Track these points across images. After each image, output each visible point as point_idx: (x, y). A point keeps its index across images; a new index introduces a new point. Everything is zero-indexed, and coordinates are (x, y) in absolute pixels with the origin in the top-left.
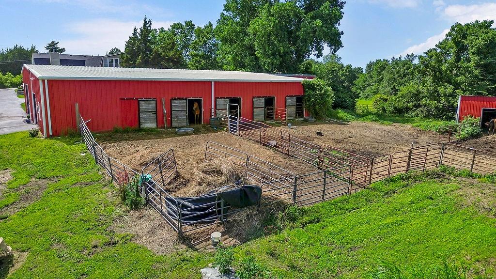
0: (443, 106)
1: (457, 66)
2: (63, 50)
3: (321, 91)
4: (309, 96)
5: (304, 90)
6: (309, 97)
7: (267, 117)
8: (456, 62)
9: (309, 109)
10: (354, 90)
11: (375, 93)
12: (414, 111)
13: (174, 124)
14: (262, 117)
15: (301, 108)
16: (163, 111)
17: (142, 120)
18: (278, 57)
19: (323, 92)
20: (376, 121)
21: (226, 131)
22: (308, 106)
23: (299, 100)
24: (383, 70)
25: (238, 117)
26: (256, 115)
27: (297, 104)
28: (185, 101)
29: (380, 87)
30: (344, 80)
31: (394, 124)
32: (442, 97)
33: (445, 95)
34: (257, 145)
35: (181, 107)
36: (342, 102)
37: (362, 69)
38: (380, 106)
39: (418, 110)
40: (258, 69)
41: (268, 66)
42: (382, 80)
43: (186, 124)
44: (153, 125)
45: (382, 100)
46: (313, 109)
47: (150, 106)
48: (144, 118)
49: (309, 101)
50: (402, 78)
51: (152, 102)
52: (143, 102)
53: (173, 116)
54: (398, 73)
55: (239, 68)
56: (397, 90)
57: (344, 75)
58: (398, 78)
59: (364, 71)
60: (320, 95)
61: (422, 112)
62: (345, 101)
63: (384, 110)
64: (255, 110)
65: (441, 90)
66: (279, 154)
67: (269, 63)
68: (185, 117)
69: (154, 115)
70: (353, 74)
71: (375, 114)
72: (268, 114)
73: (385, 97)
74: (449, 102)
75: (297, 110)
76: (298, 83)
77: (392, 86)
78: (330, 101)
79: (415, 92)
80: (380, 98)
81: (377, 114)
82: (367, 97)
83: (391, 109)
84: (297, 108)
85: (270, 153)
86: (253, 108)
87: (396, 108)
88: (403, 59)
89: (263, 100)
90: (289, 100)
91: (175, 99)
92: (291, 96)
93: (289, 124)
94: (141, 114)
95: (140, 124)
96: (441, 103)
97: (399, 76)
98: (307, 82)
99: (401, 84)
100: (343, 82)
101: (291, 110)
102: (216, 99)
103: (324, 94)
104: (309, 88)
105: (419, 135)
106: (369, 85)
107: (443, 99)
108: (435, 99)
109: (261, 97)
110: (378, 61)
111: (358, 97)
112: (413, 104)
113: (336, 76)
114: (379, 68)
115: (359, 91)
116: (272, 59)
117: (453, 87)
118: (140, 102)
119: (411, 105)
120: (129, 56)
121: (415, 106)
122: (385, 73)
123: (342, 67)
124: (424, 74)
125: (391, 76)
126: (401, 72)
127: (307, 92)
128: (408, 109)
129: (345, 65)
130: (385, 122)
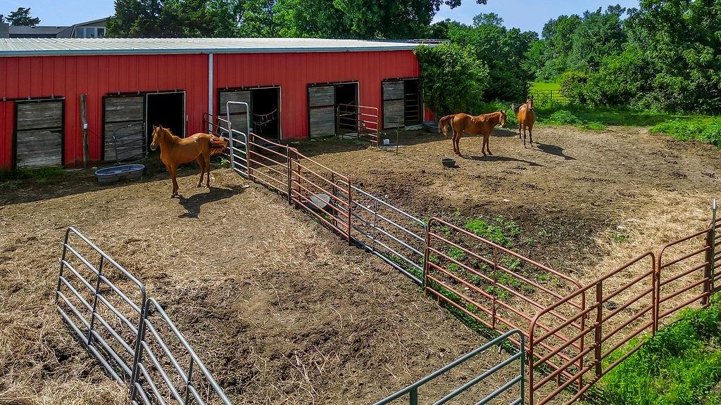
0: (699, 86)
1: (710, 12)
2: (37, 21)
3: (453, 67)
4: (431, 79)
5: (420, 67)
6: (431, 81)
7: (341, 126)
8: (705, 5)
9: (431, 104)
10: (525, 67)
11: (562, 70)
12: (640, 98)
13: (110, 154)
14: (329, 128)
15: (416, 103)
16: (81, 124)
17: (21, 150)
18: (376, 9)
19: (458, 68)
20: (572, 122)
21: (228, 166)
22: (429, 98)
23: (412, 87)
24: (571, 31)
25: (246, 133)
26: (316, 123)
27: (406, 97)
28: (140, 100)
29: (569, 59)
30: (509, 52)
31: (610, 128)
32: (692, 69)
33: (699, 65)
34: (281, 208)
35: (131, 112)
36: (502, 87)
37: (537, 35)
38: (575, 92)
39: (649, 97)
40: (341, 31)
41: (358, 26)
42: (570, 48)
43: (141, 151)
44: (54, 160)
45: (576, 81)
46: (441, 105)
47: (47, 114)
48: (27, 144)
49: (431, 88)
50: (604, 44)
51: (53, 105)
52: (27, 107)
53: (108, 134)
54: (596, 35)
55: (308, 32)
56: (597, 64)
57: (508, 45)
58: (598, 44)
59: (540, 37)
60: (453, 74)
61: (656, 99)
62: (508, 85)
63: (583, 100)
64: (313, 111)
65: (689, 55)
66: (327, 236)
67: (359, 20)
68: (140, 137)
69: (56, 137)
70: (521, 42)
71: (566, 108)
72: (342, 121)
73: (582, 75)
74: (709, 78)
75: (406, 109)
76: (408, 52)
77: (588, 57)
78: (476, 88)
79: (640, 63)
80: (573, 78)
81: (570, 107)
82: (547, 79)
83: (597, 97)
84: (406, 104)
85: (305, 232)
86: (309, 108)
87: (604, 94)
88: (603, 12)
89: (331, 91)
90: (389, 89)
91: (115, 95)
92: (393, 80)
93: (387, 141)
94: (19, 135)
95: (15, 158)
96: (692, 81)
97: (598, 41)
98: (425, 50)
99: (602, 53)
100: (506, 55)
101: (395, 110)
102: (218, 91)
103: (462, 72)
104: (431, 63)
105: (676, 153)
106: (550, 57)
107: (695, 74)
108: (680, 73)
109: (325, 84)
110: (562, 19)
111: (532, 78)
112: (639, 84)
113: (496, 46)
114: (564, 28)
115: (533, 68)
116: (364, 13)
117: (711, 51)
118: (20, 107)
119: (633, 88)
120: (120, 23)
121: (642, 88)
122: (575, 36)
123: (504, 30)
124: (652, 28)
125: (584, 40)
126: (602, 34)
127: (426, 70)
128: (628, 95)
129: (508, 29)
130: (593, 125)
